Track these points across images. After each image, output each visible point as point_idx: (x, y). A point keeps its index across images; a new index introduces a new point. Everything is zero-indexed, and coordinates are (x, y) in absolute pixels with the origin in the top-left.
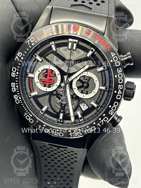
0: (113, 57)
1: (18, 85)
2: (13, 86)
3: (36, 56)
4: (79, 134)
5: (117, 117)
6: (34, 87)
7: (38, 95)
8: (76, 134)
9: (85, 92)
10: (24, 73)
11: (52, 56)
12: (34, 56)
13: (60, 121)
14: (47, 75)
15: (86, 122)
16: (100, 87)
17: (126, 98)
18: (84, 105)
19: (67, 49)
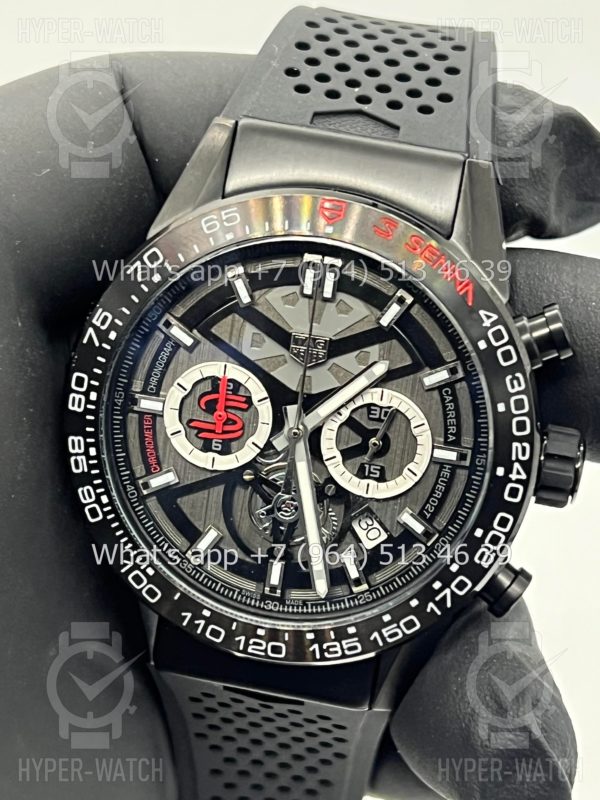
0: (488, 328)
1: (96, 445)
2: (77, 450)
3: (168, 324)
4: (350, 649)
5: (508, 576)
6: (161, 452)
7: (178, 483)
8: (338, 649)
9: (372, 470)
10: (121, 395)
11: (236, 323)
12: (161, 325)
13: (270, 591)
14: (216, 401)
15: (378, 598)
16: (436, 450)
17: (545, 495)
18: (370, 528)
19: (299, 296)
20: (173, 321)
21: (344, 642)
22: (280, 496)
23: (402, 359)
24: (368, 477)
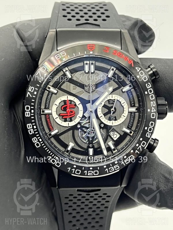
0: (139, 72)
2: (30, 128)
5: (153, 141)
7: (59, 132)
8: (113, 169)
9: (113, 118)
11: (68, 84)
12: (47, 89)
15: (120, 153)
16: (129, 109)
18: (114, 135)
19: (84, 73)
21: (114, 167)
23: (116, 86)
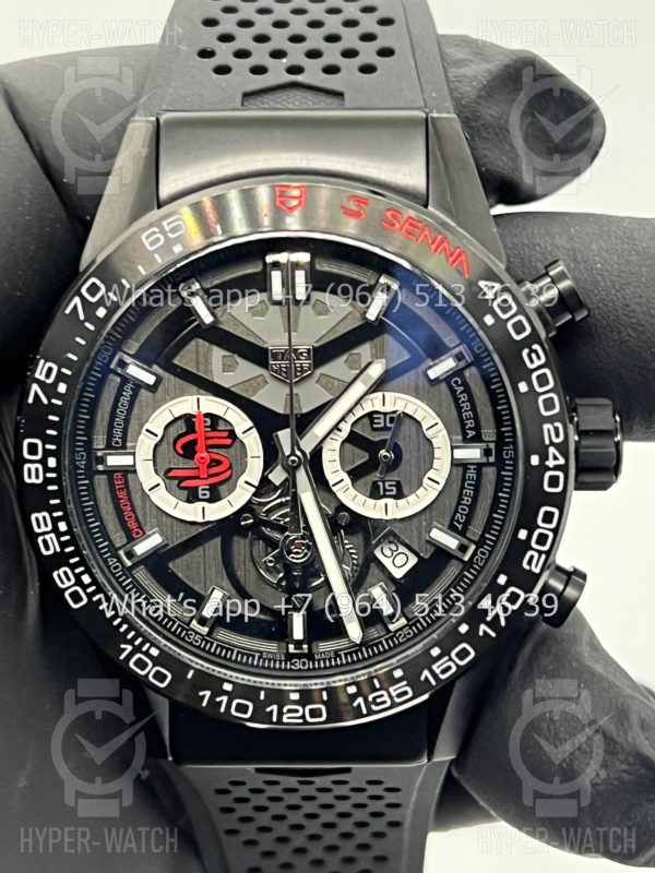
0: (492, 301)
1: (64, 518)
2: (43, 529)
3: (123, 364)
4: (399, 696)
5: (559, 580)
6: (140, 514)
7: (167, 545)
8: (386, 698)
9: (387, 487)
10: (82, 456)
11: (200, 349)
12: (114, 366)
13: (295, 649)
14: (194, 442)
15: (420, 632)
16: (455, 451)
17: (587, 478)
18: (395, 554)
19: (268, 303)
20: (128, 360)
21: (391, 689)
22: (288, 536)
23: (399, 355)
24: (385, 496)
